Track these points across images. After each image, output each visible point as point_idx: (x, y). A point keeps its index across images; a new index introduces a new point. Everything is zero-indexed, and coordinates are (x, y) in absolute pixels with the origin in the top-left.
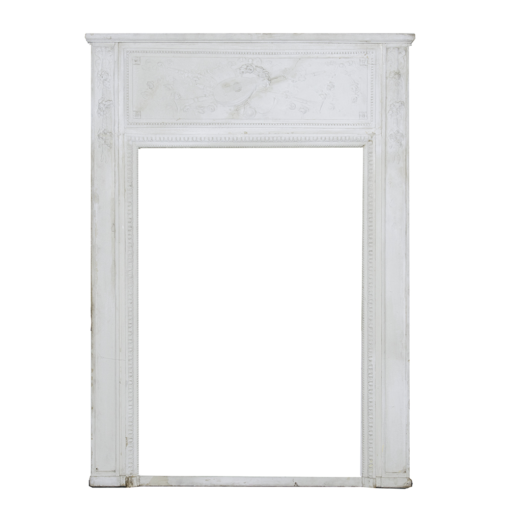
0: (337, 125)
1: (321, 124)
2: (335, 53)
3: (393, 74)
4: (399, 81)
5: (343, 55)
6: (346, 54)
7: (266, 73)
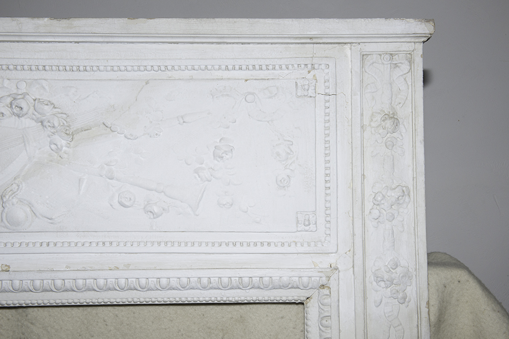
0: (249, 245)
1: (200, 244)
2: (234, 69)
3: (378, 118)
4: (395, 135)
5: (254, 72)
6: (261, 69)
7: (59, 115)
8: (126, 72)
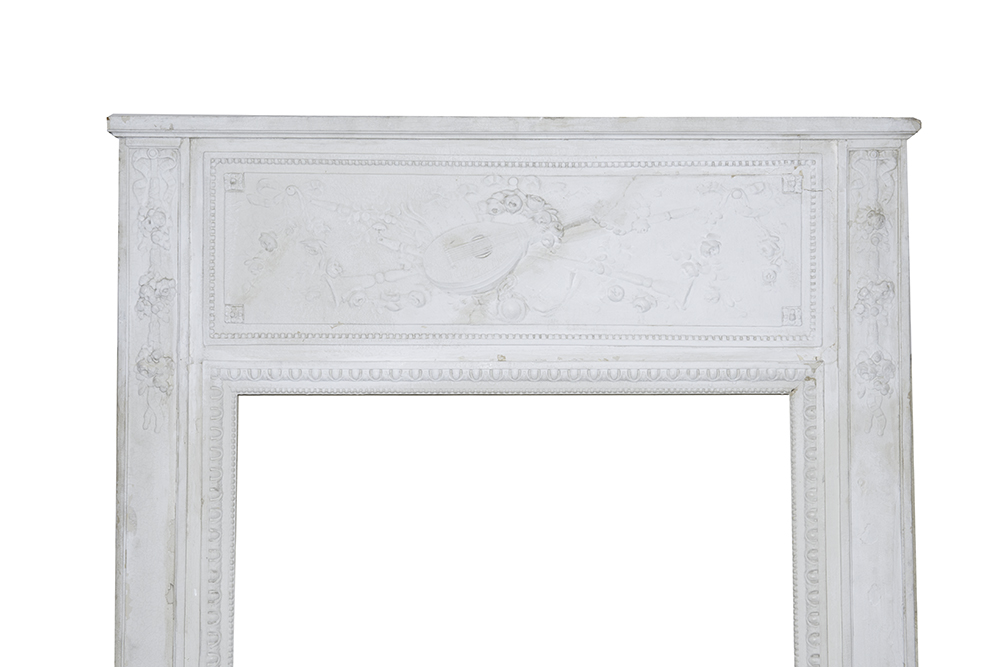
1: (687, 338)
2: (720, 164)
3: (865, 214)
4: (881, 231)
5: (741, 168)
6: (747, 165)
7: (551, 211)
8: (612, 168)
